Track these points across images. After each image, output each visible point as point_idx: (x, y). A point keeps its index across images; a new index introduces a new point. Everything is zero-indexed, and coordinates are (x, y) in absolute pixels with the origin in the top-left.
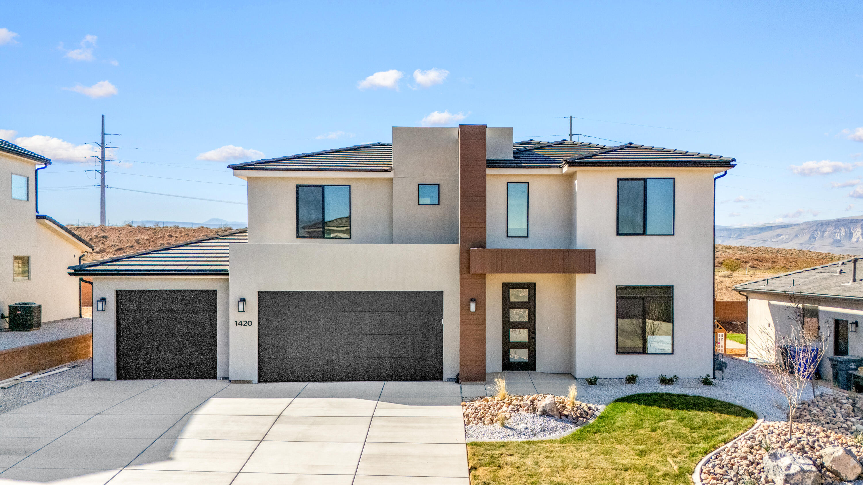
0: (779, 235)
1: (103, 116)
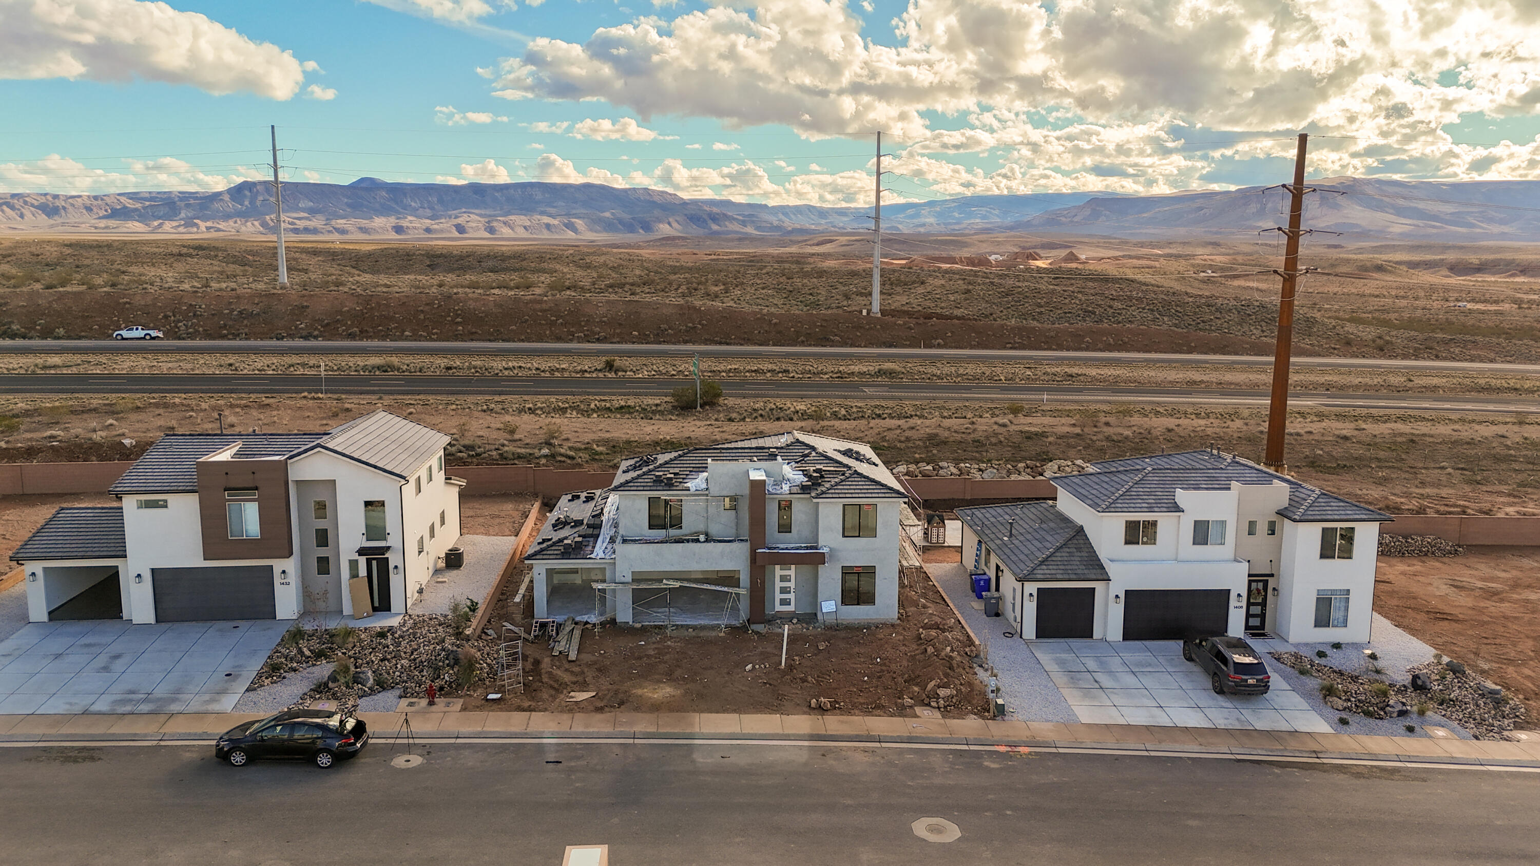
0: (1201, 209)
1: (273, 127)
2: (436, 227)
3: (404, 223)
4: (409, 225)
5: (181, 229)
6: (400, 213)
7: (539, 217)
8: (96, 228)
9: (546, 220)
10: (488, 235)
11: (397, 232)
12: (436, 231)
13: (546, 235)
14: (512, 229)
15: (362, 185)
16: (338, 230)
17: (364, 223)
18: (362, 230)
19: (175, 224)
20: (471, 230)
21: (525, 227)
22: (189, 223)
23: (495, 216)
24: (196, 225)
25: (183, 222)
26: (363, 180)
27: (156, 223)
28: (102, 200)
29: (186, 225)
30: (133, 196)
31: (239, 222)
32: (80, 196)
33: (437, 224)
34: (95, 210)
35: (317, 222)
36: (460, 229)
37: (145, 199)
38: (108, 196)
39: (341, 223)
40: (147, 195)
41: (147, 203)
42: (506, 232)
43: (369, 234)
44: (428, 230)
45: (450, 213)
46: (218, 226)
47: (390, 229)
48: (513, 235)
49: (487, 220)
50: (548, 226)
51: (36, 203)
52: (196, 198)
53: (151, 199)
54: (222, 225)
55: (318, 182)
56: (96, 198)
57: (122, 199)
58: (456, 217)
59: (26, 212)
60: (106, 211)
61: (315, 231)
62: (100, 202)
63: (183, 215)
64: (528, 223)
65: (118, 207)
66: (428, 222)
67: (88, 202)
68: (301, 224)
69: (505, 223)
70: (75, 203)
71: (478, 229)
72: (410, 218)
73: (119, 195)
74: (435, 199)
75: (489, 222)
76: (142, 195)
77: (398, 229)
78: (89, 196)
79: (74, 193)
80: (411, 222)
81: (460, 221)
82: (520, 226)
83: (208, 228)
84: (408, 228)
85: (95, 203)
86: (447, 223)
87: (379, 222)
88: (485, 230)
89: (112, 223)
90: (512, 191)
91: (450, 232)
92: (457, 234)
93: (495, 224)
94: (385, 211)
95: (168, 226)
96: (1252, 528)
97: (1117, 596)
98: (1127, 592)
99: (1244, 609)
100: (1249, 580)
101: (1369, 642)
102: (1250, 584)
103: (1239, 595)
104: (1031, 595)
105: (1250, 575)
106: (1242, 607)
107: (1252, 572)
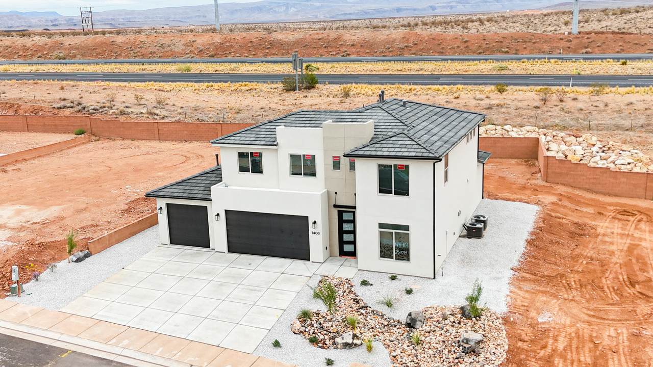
96: (336, 165)
97: (218, 215)
98: (226, 211)
99: (320, 236)
100: (338, 211)
101: (434, 278)
102: (340, 214)
103: (315, 222)
104: (161, 208)
105: (335, 206)
106: (318, 233)
107: (339, 203)
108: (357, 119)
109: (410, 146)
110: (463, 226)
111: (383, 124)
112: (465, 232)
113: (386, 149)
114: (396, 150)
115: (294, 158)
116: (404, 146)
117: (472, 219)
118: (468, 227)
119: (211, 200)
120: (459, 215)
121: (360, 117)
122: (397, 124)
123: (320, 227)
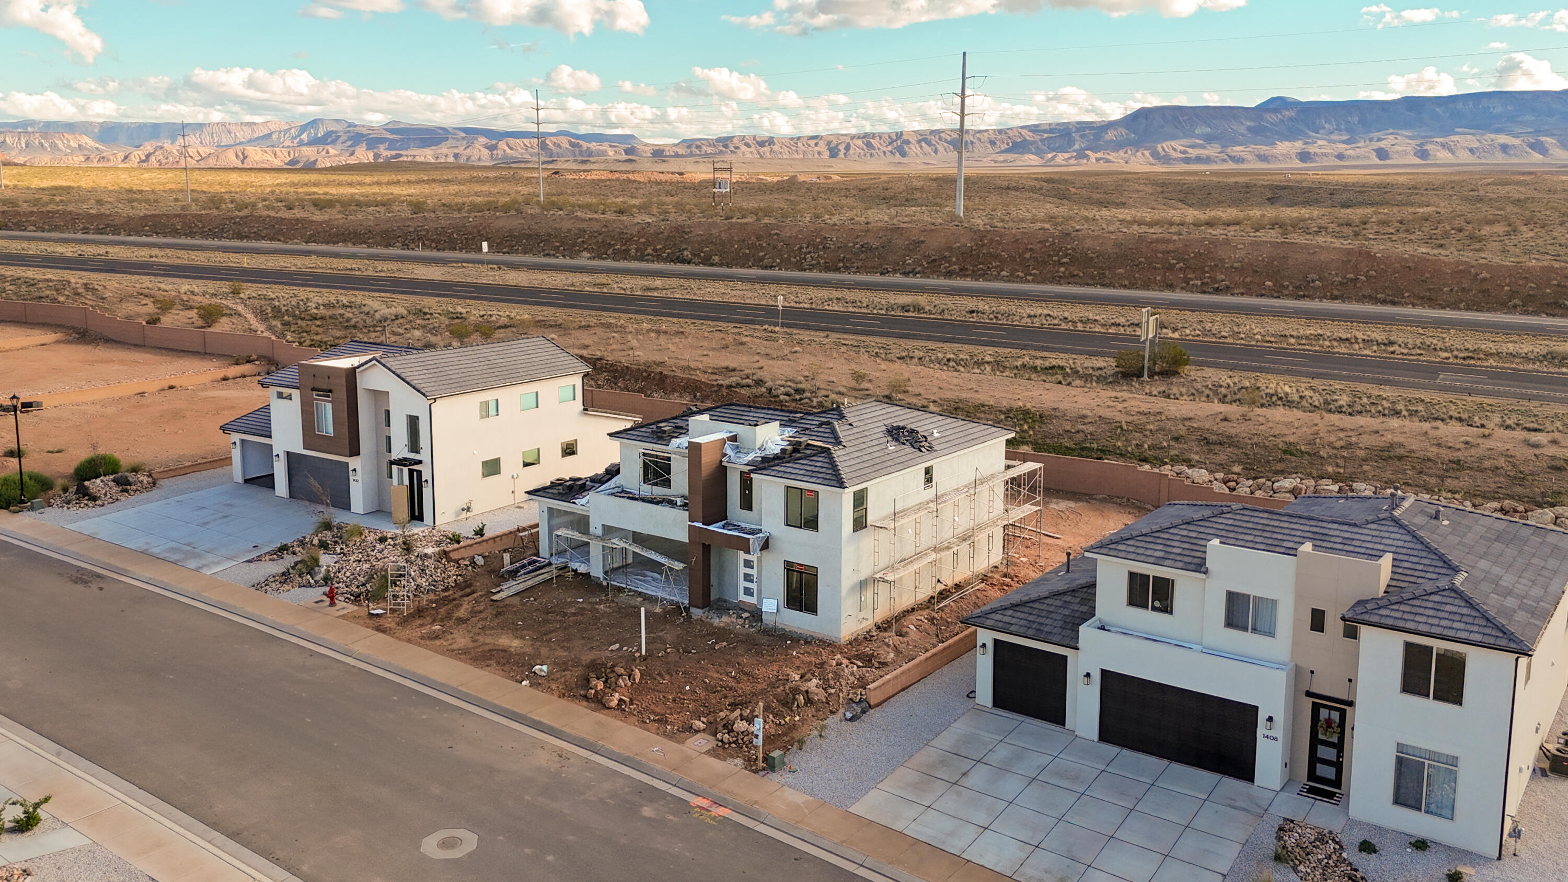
2: (1351, 152)
3: (1312, 149)
4: (1317, 151)
5: (1072, 161)
6: (1309, 137)
7: (1493, 136)
8: (996, 162)
9: (1503, 139)
10: (1419, 161)
11: (1301, 160)
12: (1349, 157)
13: (1500, 158)
14: (1453, 152)
15: (1271, 106)
16: (1232, 158)
17: (1263, 149)
18: (1263, 158)
19: (1067, 155)
20: (1395, 156)
21: (1471, 150)
22: (1081, 155)
23: (1431, 137)
24: (1087, 157)
25: (1075, 154)
26: (1273, 100)
27: (1050, 156)
28: (1006, 133)
29: (1076, 158)
30: (1034, 129)
31: (1129, 152)
32: (986, 131)
33: (1353, 149)
34: (998, 143)
35: (1212, 151)
36: (1382, 154)
37: (1045, 131)
38: (1011, 129)
39: (1237, 150)
40: (1047, 127)
41: (1046, 135)
42: (1443, 156)
43: (1268, 162)
44: (1340, 157)
45: (1372, 135)
46: (1108, 157)
47: (1294, 157)
48: (1455, 161)
49: (1419, 142)
50: (1505, 148)
51: (949, 138)
52: (1092, 128)
53: (1051, 131)
54: (1112, 156)
55: (1218, 105)
56: (1000, 131)
57: (1024, 132)
58: (1379, 140)
59: (940, 148)
60: (1008, 144)
61: (1208, 160)
62: (1004, 136)
63: (1077, 146)
64: (1475, 145)
65: (1019, 140)
66: (1341, 147)
67: (993, 137)
68: (1193, 153)
69: (1443, 145)
70: (982, 137)
71: (1405, 153)
72: (1320, 142)
73: (1022, 127)
74: (1356, 119)
75: (1420, 145)
76: (1043, 128)
77: (1304, 156)
78: (994, 130)
79: (982, 128)
80: (1320, 147)
81: (1382, 144)
82: (1464, 148)
83: (1098, 160)
84: (1315, 154)
85: (999, 137)
86: (1366, 147)
87: (1283, 147)
88: (1415, 154)
89: (1010, 156)
90: (1460, 106)
91: (1368, 158)
92: (1377, 161)
93: (1429, 147)
94: (1291, 135)
95: (1061, 158)
96: (1318, 621)
97: (1088, 675)
98: (1103, 672)
99: (1280, 743)
100: (1313, 703)
101: (1499, 858)
102: (1316, 708)
103: (1270, 719)
104: (984, 645)
105: (1309, 694)
106: (1275, 739)
107: (1315, 690)
108: (1353, 539)
109: (1470, 620)
110: (1541, 749)
111: (1406, 558)
112: (1546, 765)
113: (1423, 619)
114: (1444, 623)
115: (1232, 597)
116: (1457, 617)
117: (1559, 738)
118: (1554, 755)
119: (1078, 649)
120: (1537, 732)
121: (1358, 537)
122: (1434, 563)
123: (1279, 729)
